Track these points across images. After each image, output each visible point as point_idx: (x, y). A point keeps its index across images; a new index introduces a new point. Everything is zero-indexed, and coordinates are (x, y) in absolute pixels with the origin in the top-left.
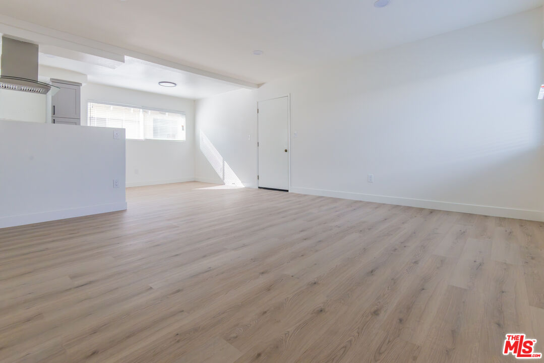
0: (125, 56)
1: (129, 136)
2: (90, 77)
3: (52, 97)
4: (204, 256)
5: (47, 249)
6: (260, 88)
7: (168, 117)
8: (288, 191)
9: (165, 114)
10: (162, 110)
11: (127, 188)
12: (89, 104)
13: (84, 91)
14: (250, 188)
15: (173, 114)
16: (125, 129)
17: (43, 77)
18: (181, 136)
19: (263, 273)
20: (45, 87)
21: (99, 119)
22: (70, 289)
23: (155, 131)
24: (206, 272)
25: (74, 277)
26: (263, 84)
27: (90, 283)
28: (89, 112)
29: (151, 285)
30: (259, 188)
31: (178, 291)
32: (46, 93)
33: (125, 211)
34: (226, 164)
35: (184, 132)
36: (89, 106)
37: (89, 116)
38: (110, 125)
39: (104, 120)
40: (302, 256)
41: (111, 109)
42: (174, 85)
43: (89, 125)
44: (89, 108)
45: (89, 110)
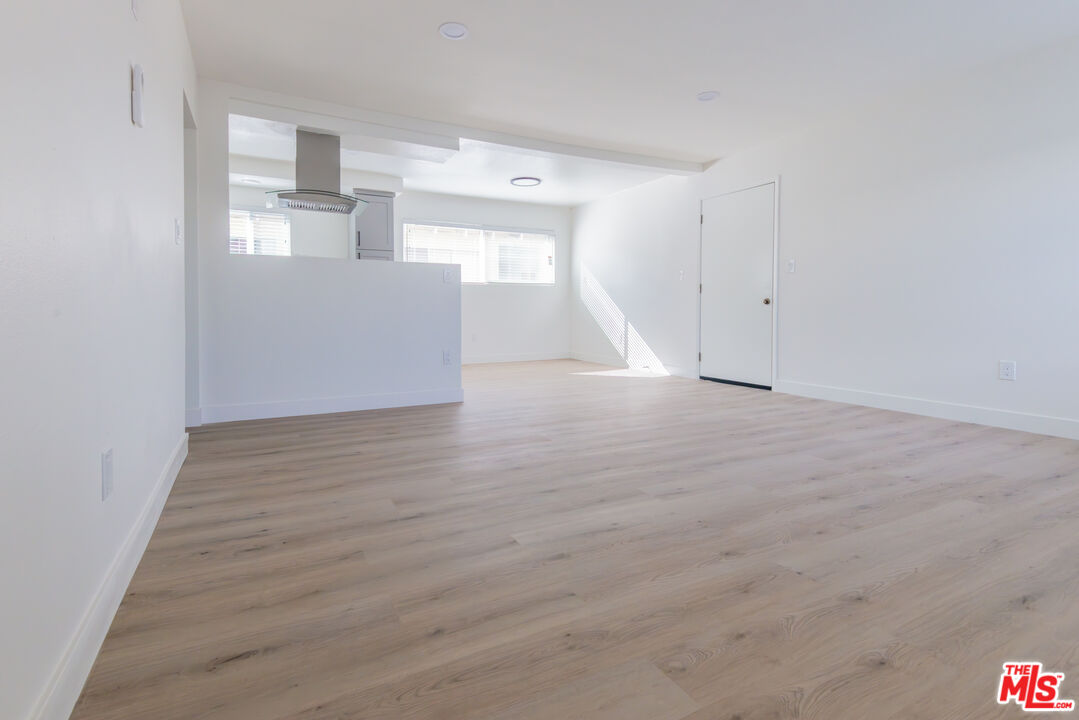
0: (461, 139)
1: (467, 277)
2: (407, 182)
3: (356, 217)
4: (602, 501)
5: (359, 453)
6: (707, 171)
7: (523, 241)
8: (769, 388)
9: (517, 236)
10: (514, 229)
11: (465, 365)
12: (405, 225)
13: (399, 206)
14: (681, 378)
15: (532, 235)
16: (458, 267)
17: (346, 188)
18: (547, 275)
19: (727, 554)
20: (349, 204)
21: (419, 250)
22: (395, 521)
23: (503, 267)
24: (609, 530)
25: (398, 502)
26: (713, 162)
27: (421, 515)
28: (405, 240)
29: (515, 536)
30: (702, 378)
31: (561, 556)
32: (349, 212)
33: (459, 404)
34: (630, 327)
35: (552, 268)
36: (405, 230)
37: (405, 246)
38: (433, 258)
39: (425, 251)
40: (820, 533)
41: (436, 232)
42: (536, 182)
43: (405, 260)
44: (405, 233)
45: (405, 236)
